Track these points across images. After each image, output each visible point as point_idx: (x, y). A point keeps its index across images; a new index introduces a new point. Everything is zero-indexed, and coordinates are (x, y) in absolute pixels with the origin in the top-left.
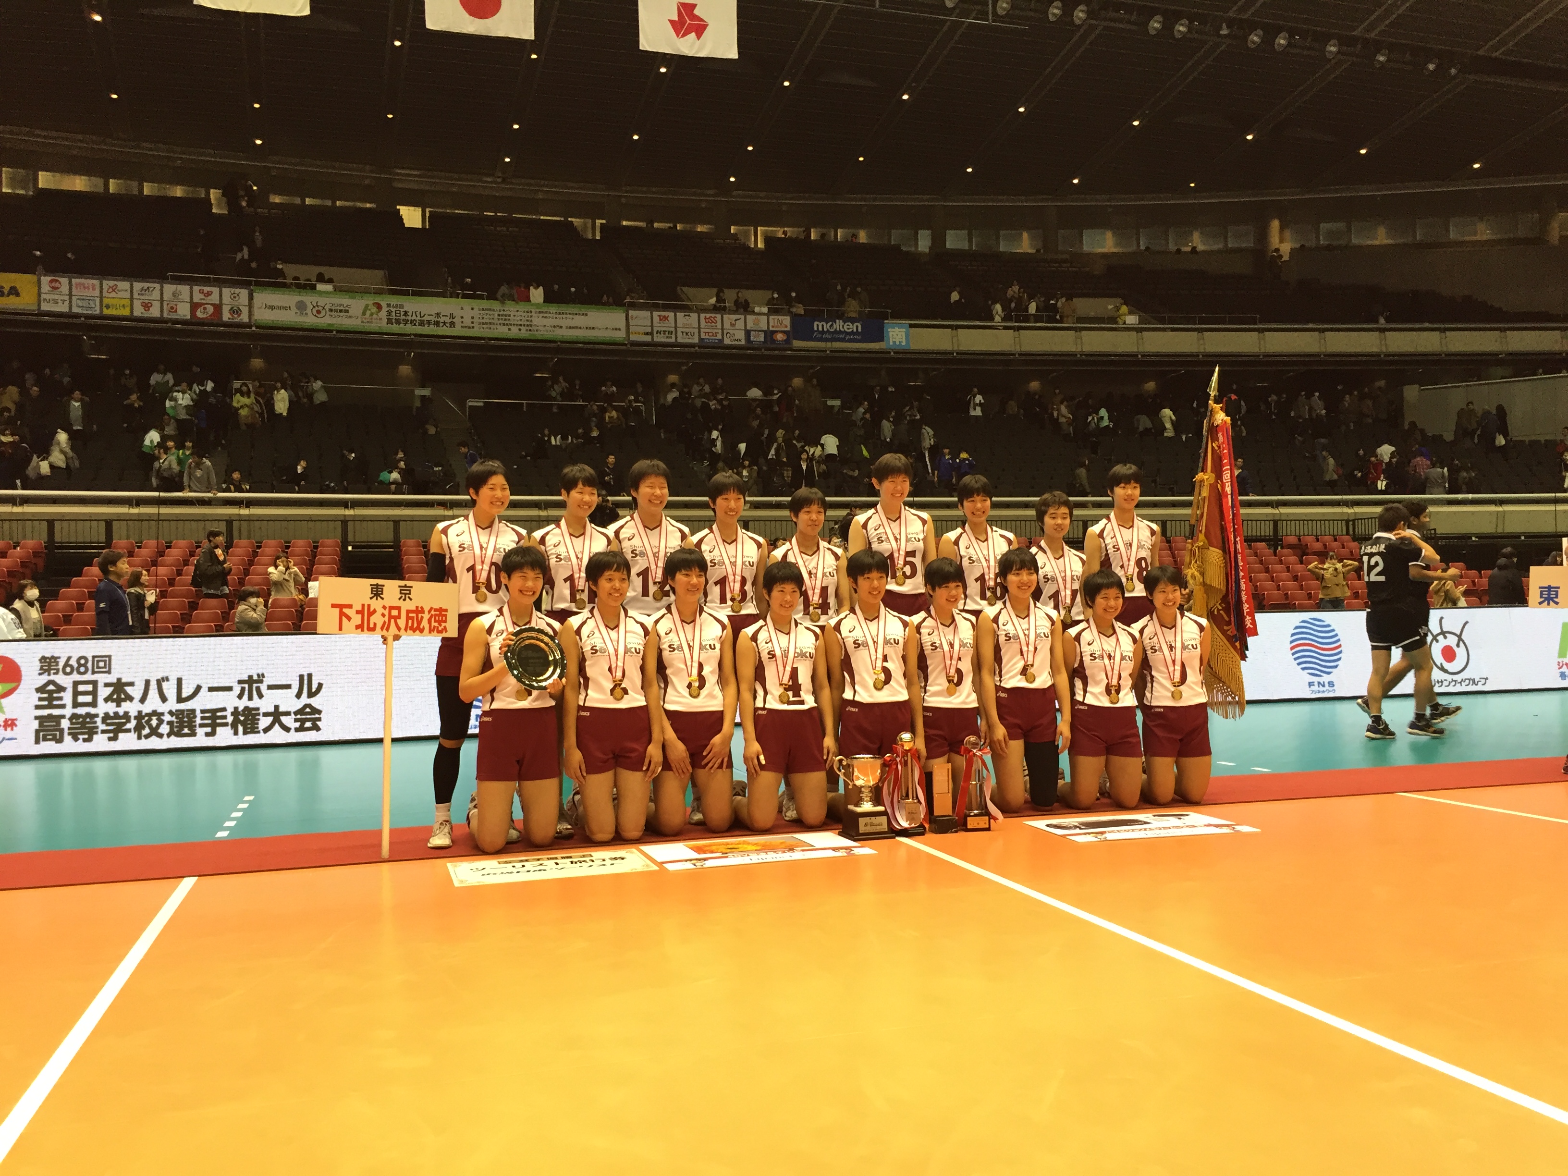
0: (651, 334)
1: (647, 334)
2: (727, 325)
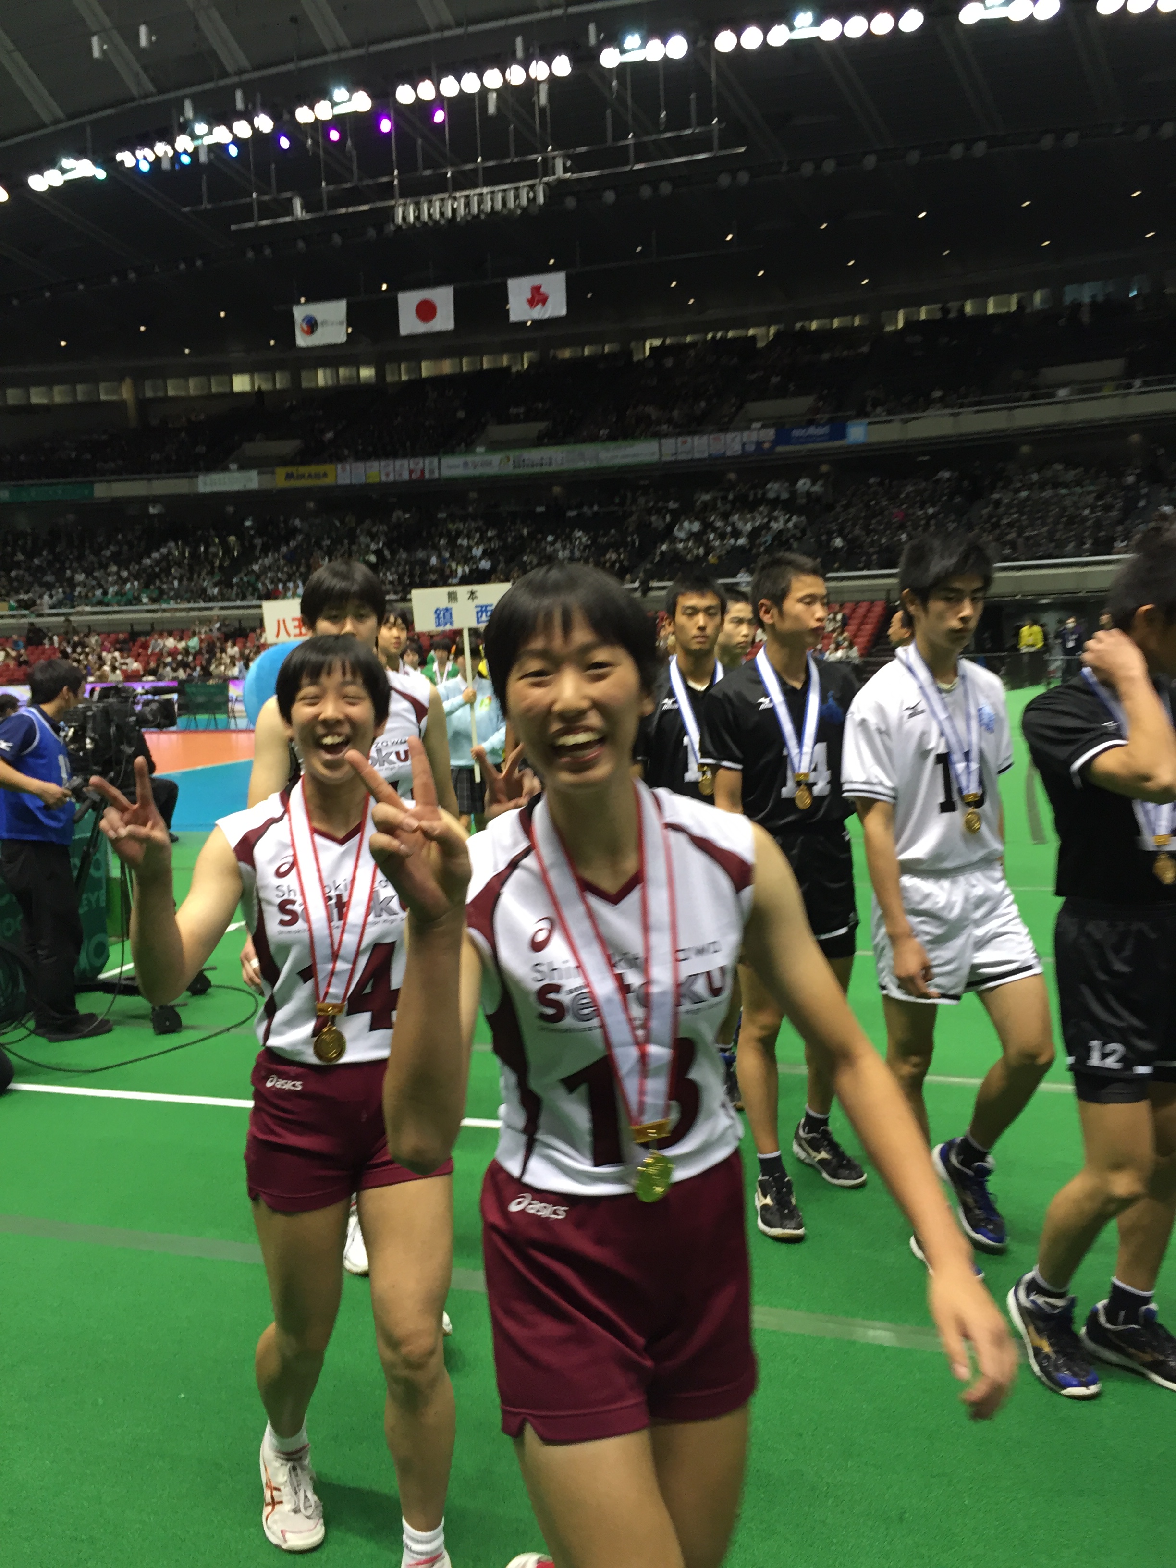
0: (675, 454)
1: (672, 455)
2: (728, 441)
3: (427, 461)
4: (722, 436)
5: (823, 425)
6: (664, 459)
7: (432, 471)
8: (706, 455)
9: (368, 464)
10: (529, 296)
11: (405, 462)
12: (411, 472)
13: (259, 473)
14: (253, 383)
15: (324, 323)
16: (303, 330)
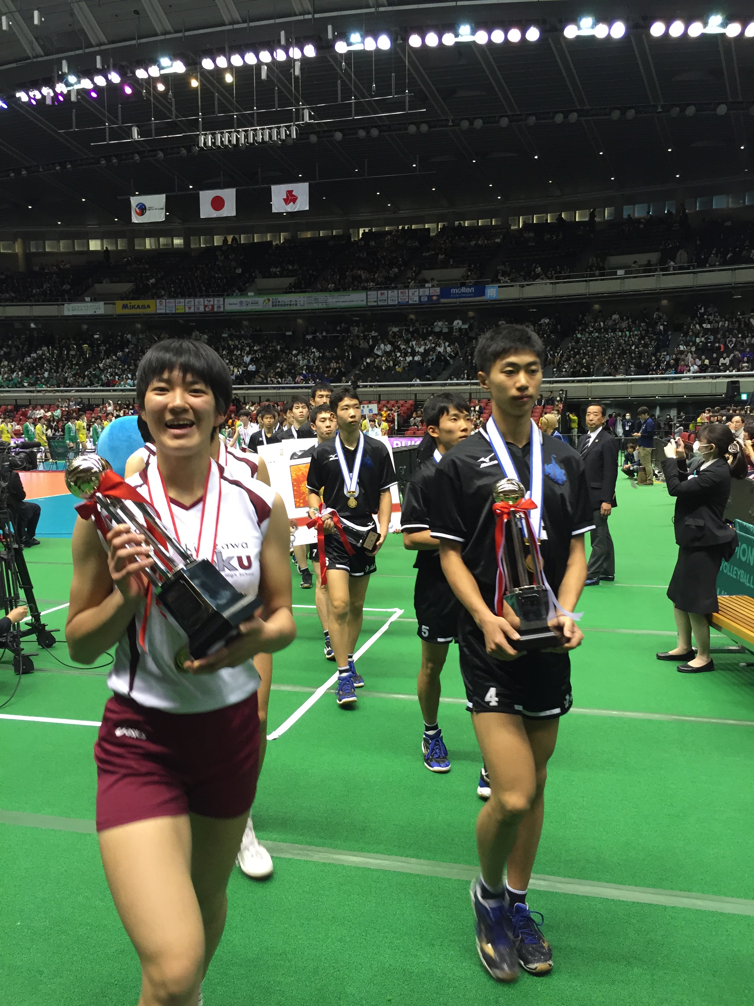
0: (377, 302)
1: (375, 302)
2: (411, 294)
3: (216, 299)
4: (407, 291)
5: (470, 287)
6: (369, 304)
7: (219, 307)
8: (396, 303)
9: (177, 300)
10: (285, 197)
11: (201, 300)
12: (205, 306)
13: (105, 304)
14: (102, 245)
15: (150, 209)
16: (136, 211)
